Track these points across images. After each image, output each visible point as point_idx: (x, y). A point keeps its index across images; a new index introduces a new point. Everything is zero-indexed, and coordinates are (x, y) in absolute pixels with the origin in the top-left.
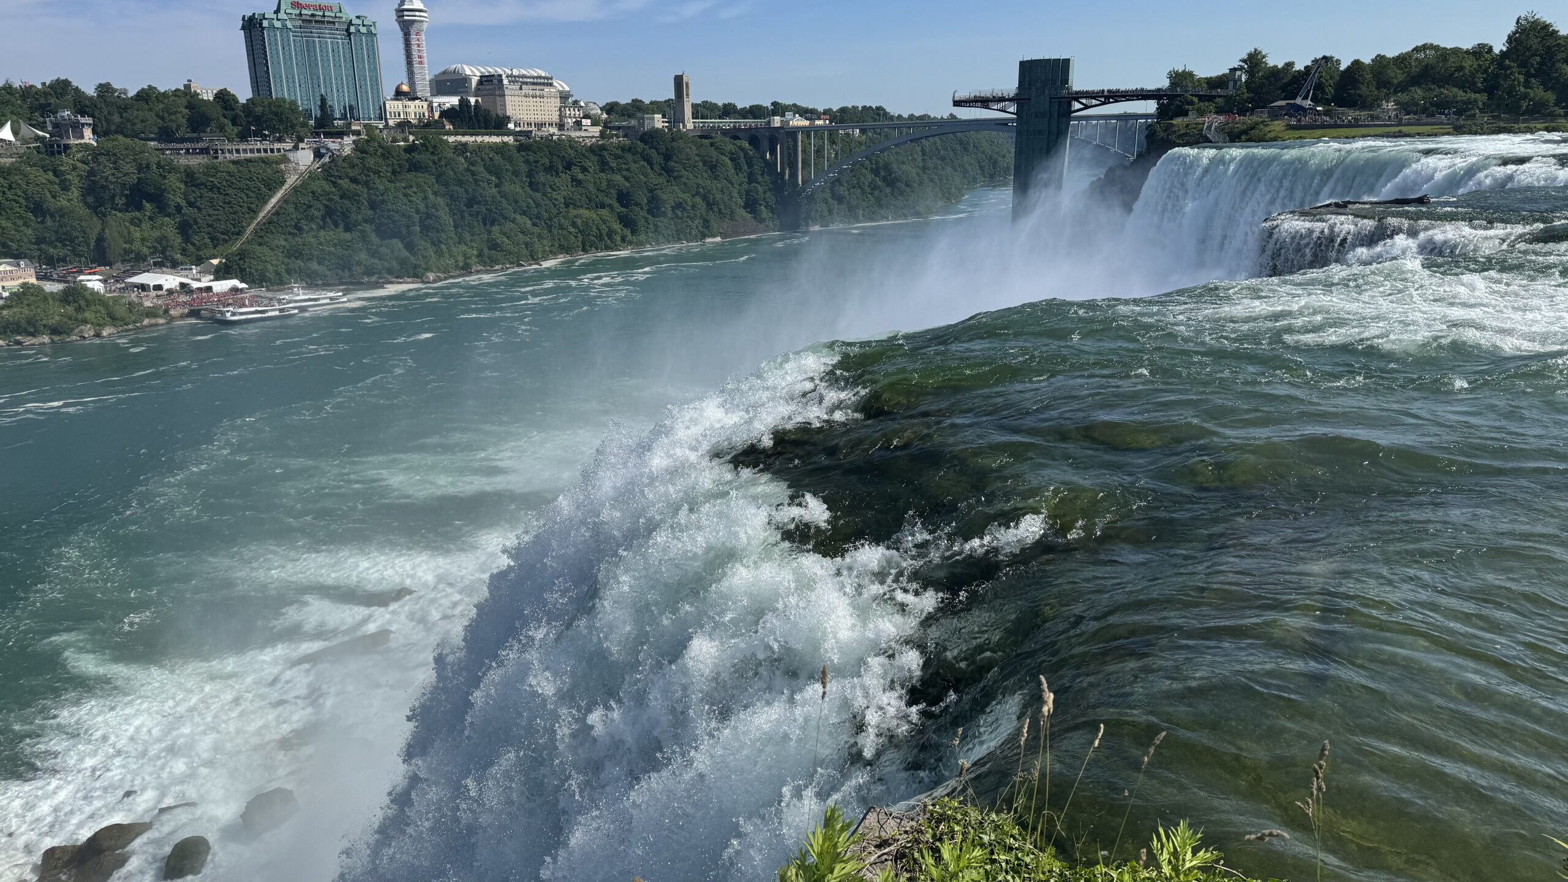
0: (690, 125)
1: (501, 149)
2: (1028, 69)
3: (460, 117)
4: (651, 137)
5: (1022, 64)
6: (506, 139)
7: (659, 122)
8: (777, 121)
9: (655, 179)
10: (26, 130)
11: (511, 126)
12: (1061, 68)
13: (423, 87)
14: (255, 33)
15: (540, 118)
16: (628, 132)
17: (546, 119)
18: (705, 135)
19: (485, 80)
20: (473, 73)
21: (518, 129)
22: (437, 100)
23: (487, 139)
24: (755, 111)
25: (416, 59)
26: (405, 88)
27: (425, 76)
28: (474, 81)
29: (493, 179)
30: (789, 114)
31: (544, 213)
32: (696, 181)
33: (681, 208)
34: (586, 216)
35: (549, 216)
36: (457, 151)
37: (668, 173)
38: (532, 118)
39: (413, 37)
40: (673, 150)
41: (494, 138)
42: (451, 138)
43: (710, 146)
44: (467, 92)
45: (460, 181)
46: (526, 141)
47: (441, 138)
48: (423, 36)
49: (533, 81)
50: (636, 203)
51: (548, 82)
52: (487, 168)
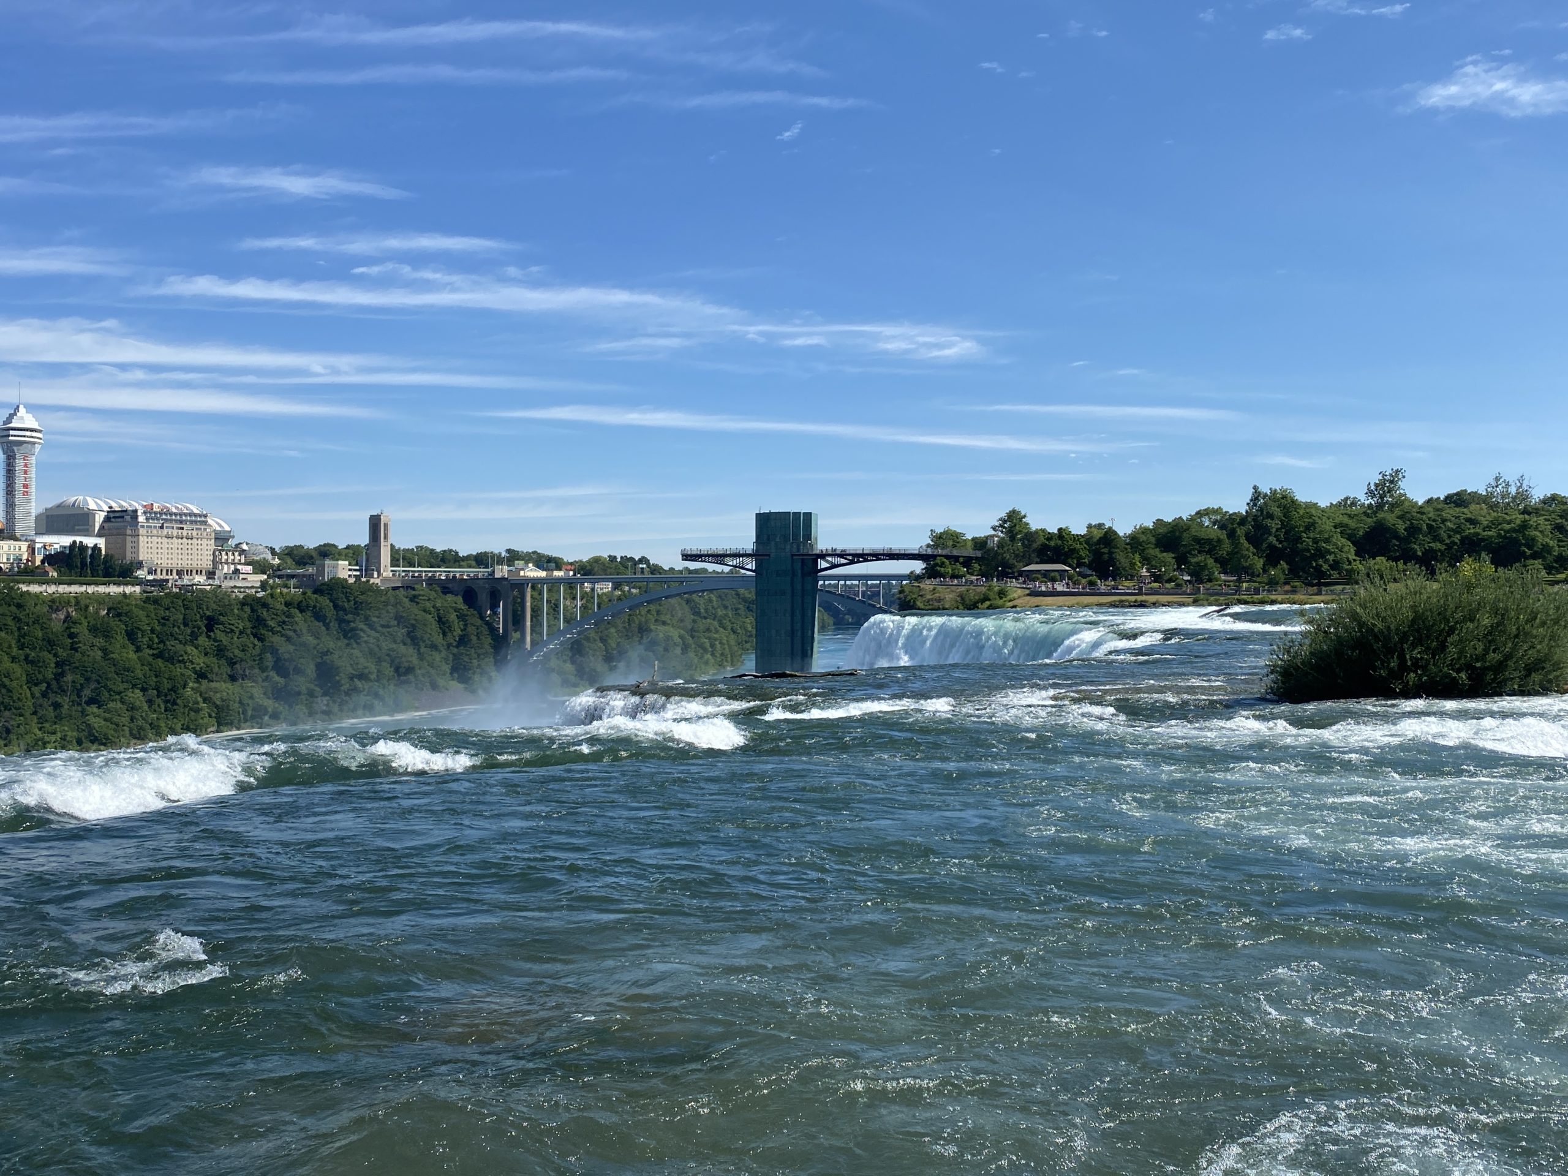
0: (387, 573)
1: (118, 608)
2: (764, 521)
3: (70, 563)
4: (336, 586)
5: (759, 516)
6: (129, 590)
7: (344, 570)
8: (502, 571)
9: (329, 642)
11: (141, 573)
12: (801, 524)
15: (185, 563)
16: (305, 581)
17: (196, 564)
18: (408, 587)
19: (114, 516)
20: (99, 506)
21: (150, 577)
22: (42, 540)
23: (102, 589)
24: (481, 560)
25: (19, 488)
27: (31, 509)
28: (100, 518)
29: (100, 641)
30: (519, 564)
31: (166, 685)
32: (386, 645)
33: (362, 676)
34: (222, 689)
35: (173, 689)
36: (55, 604)
37: (348, 634)
38: (176, 562)
39: (19, 462)
40: (358, 607)
41: (114, 590)
42: (52, 589)
43: (413, 599)
44: (88, 533)
45: (50, 644)
46: (156, 592)
47: (35, 589)
48: (33, 460)
49: (181, 519)
50: (298, 671)
51: (200, 520)
52: (94, 630)
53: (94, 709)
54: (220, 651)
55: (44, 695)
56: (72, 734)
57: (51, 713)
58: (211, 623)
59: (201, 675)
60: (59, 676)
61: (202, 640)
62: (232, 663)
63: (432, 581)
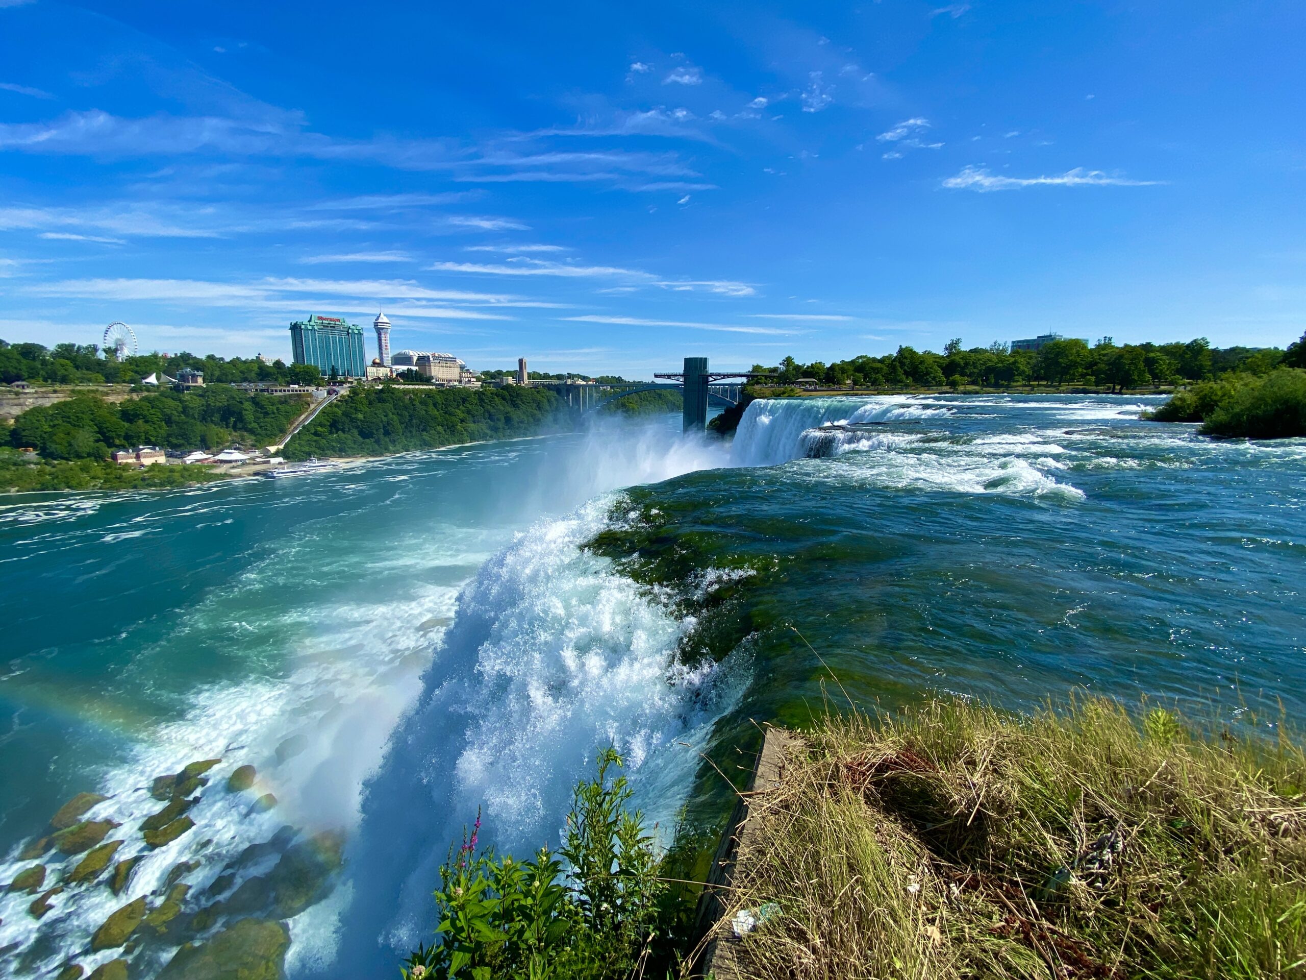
0: (526, 382)
1: (428, 394)
2: (687, 361)
3: (407, 376)
4: (508, 387)
5: (686, 360)
6: (431, 387)
7: (511, 381)
8: (569, 382)
9: (509, 409)
10: (165, 378)
11: (434, 381)
12: (703, 362)
13: (387, 361)
14: (298, 331)
15: (449, 377)
16: (497, 385)
17: (453, 377)
18: (536, 387)
19: (420, 358)
20: (415, 354)
21: (438, 383)
22: (395, 367)
23: (421, 387)
24: (559, 377)
25: (384, 347)
26: (378, 361)
27: (389, 355)
28: (415, 359)
29: (424, 407)
30: (576, 379)
31: (450, 424)
32: (530, 410)
33: (522, 422)
34: (472, 426)
35: (453, 426)
36: (405, 392)
37: (515, 406)
38: (445, 377)
39: (383, 336)
40: (518, 395)
41: (425, 387)
42: (402, 387)
43: (538, 392)
44: (411, 364)
45: (406, 408)
46: (442, 389)
47: (397, 386)
48: (388, 336)
49: (446, 360)
50: (499, 420)
51: (453, 360)
52: (421, 403)
53: (424, 433)
54: (469, 412)
55: (406, 427)
56: (418, 443)
57: (409, 434)
58: (464, 401)
59: (462, 421)
60: (411, 420)
61: (461, 407)
62: (473, 416)
63: (543, 385)
